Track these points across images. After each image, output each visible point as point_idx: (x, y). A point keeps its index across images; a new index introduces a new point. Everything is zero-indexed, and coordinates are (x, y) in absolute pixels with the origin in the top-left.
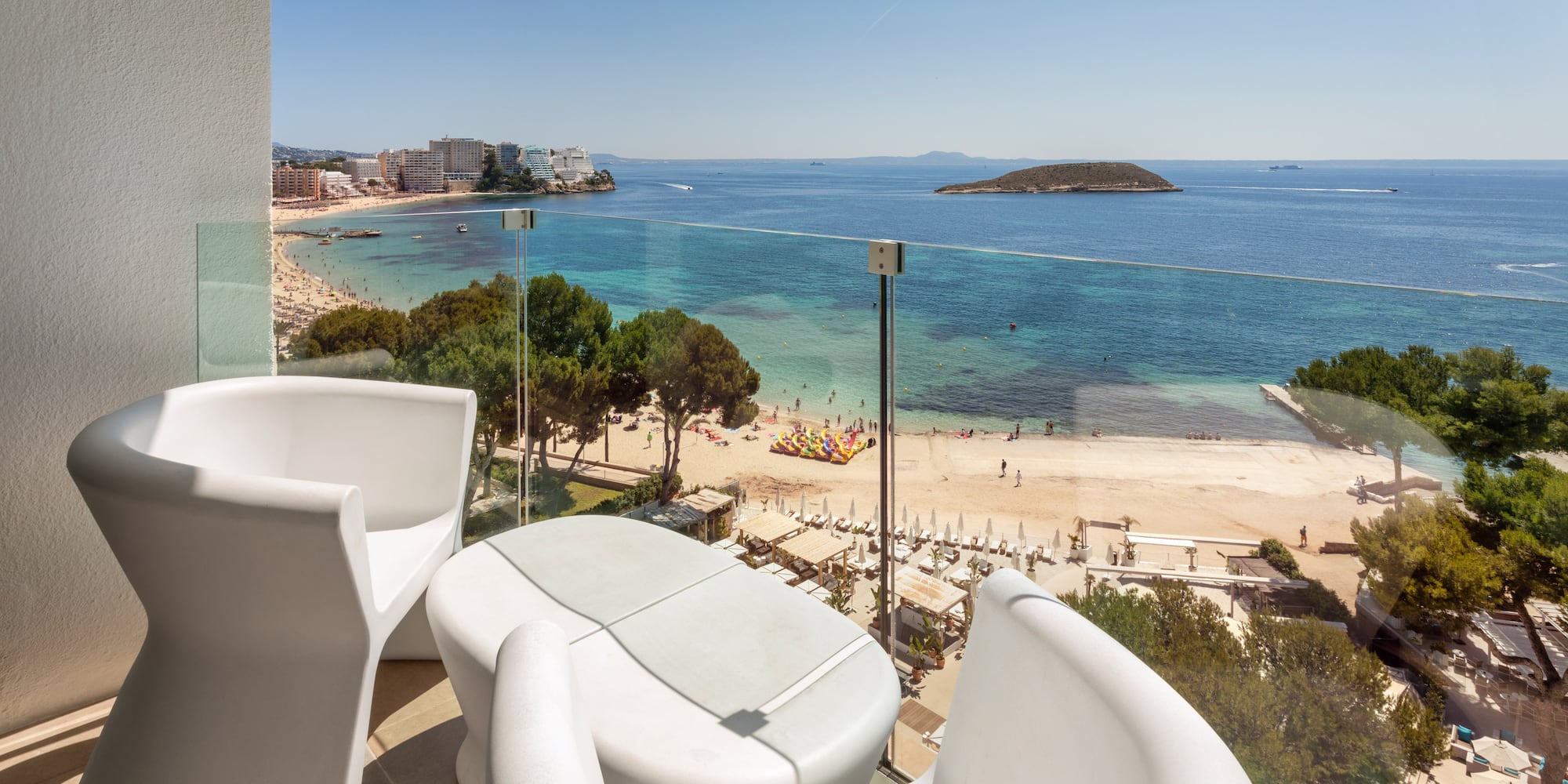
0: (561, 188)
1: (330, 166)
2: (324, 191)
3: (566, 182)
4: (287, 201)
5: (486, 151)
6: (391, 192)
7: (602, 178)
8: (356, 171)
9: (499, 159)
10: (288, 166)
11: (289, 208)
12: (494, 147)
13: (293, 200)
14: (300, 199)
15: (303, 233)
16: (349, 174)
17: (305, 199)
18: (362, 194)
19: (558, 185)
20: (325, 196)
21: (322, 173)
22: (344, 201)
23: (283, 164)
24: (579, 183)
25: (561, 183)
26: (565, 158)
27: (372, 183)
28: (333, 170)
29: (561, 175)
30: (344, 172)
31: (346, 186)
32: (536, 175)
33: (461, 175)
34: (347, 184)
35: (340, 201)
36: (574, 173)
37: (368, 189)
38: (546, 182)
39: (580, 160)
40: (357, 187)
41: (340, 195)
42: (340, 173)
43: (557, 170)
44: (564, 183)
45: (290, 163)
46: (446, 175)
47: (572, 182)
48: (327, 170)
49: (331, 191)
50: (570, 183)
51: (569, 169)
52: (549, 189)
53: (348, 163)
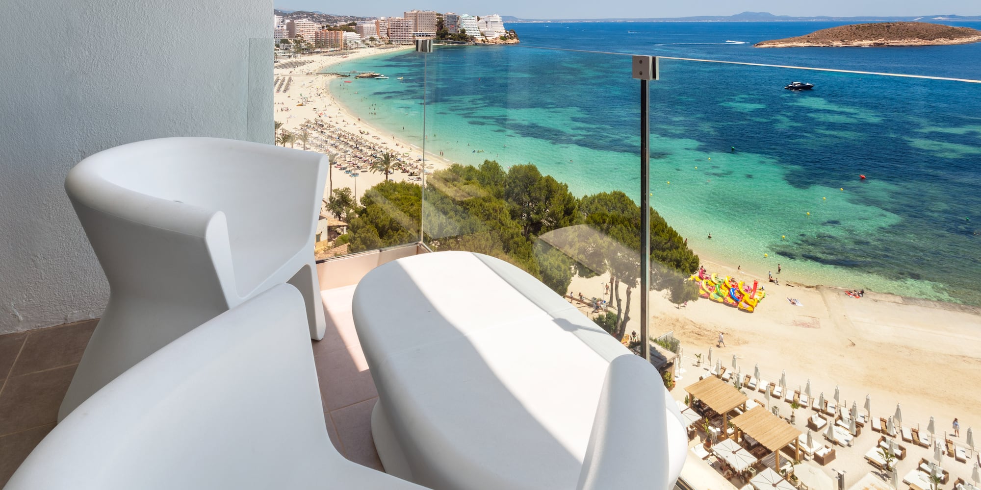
0: (484, 42)
1: (347, 29)
2: (345, 44)
3: (488, 38)
4: (325, 51)
5: (437, 18)
6: (383, 44)
7: (511, 35)
8: (363, 31)
9: (445, 23)
10: (326, 29)
11: (327, 56)
12: (442, 15)
13: (329, 50)
14: (332, 49)
15: (336, 74)
16: (359, 33)
17: (335, 49)
18: (367, 46)
19: (482, 40)
20: (347, 47)
21: (345, 34)
22: (356, 50)
23: (323, 27)
24: (496, 39)
25: (484, 39)
26: (487, 22)
27: (372, 39)
28: (350, 31)
29: (484, 34)
30: (356, 32)
31: (357, 41)
32: (468, 33)
33: (423, 34)
34: (358, 40)
35: (354, 51)
36: (492, 32)
37: (370, 43)
38: (475, 38)
39: (496, 24)
40: (364, 41)
41: (355, 46)
42: (354, 33)
43: (482, 30)
44: (486, 39)
45: (326, 27)
46: (414, 34)
47: (492, 38)
48: (347, 31)
49: (349, 44)
50: (489, 39)
51: (489, 29)
52: (477, 42)
53: (359, 27)
